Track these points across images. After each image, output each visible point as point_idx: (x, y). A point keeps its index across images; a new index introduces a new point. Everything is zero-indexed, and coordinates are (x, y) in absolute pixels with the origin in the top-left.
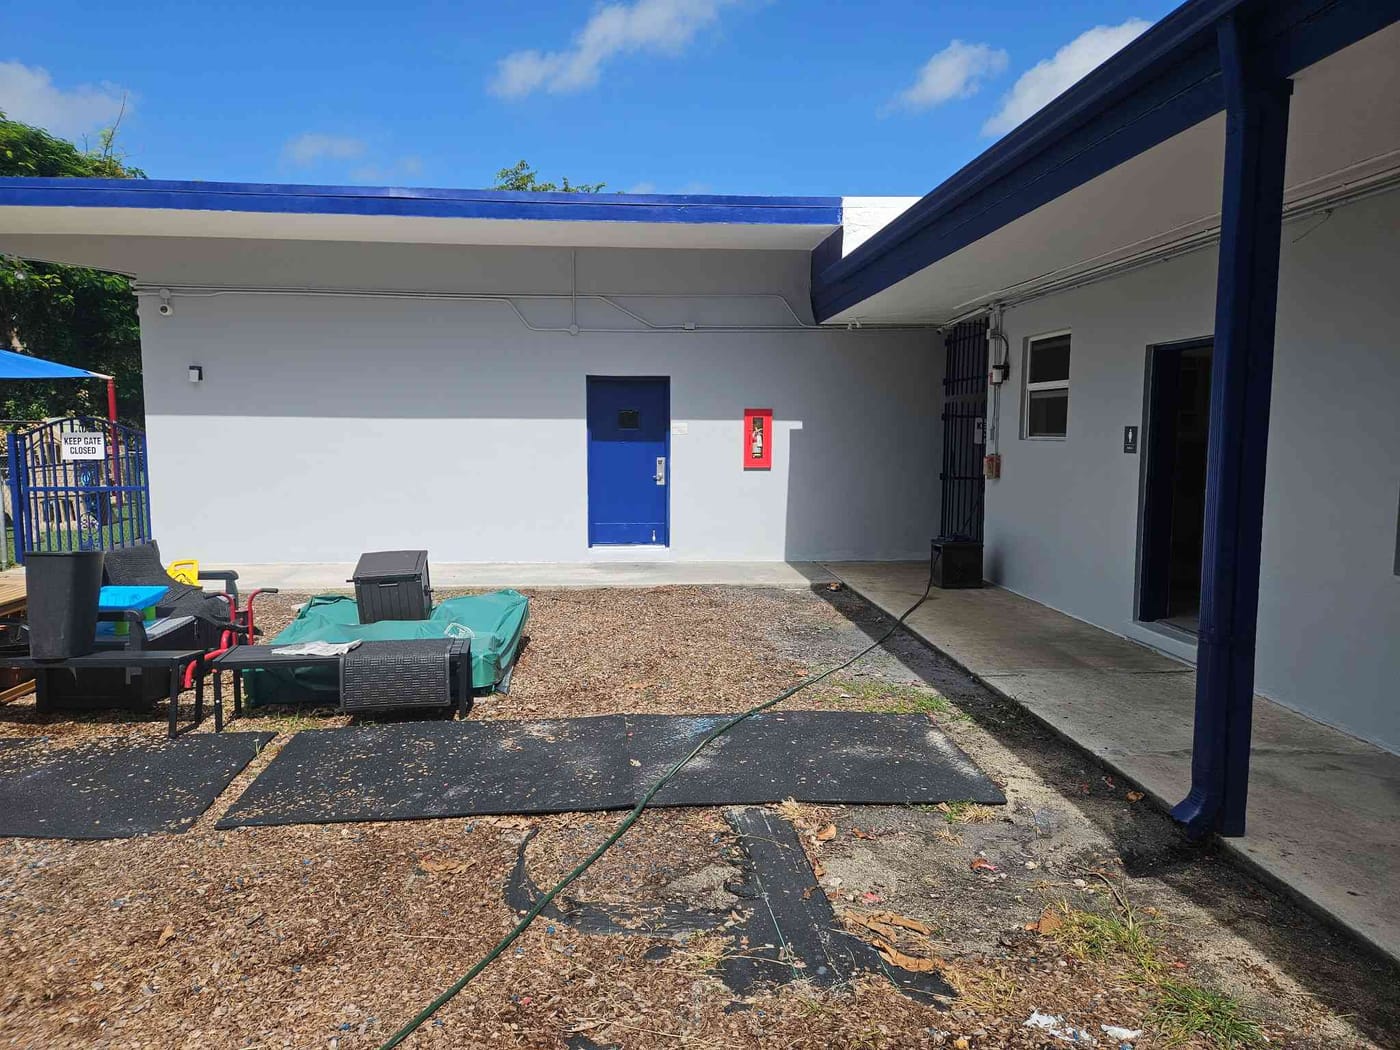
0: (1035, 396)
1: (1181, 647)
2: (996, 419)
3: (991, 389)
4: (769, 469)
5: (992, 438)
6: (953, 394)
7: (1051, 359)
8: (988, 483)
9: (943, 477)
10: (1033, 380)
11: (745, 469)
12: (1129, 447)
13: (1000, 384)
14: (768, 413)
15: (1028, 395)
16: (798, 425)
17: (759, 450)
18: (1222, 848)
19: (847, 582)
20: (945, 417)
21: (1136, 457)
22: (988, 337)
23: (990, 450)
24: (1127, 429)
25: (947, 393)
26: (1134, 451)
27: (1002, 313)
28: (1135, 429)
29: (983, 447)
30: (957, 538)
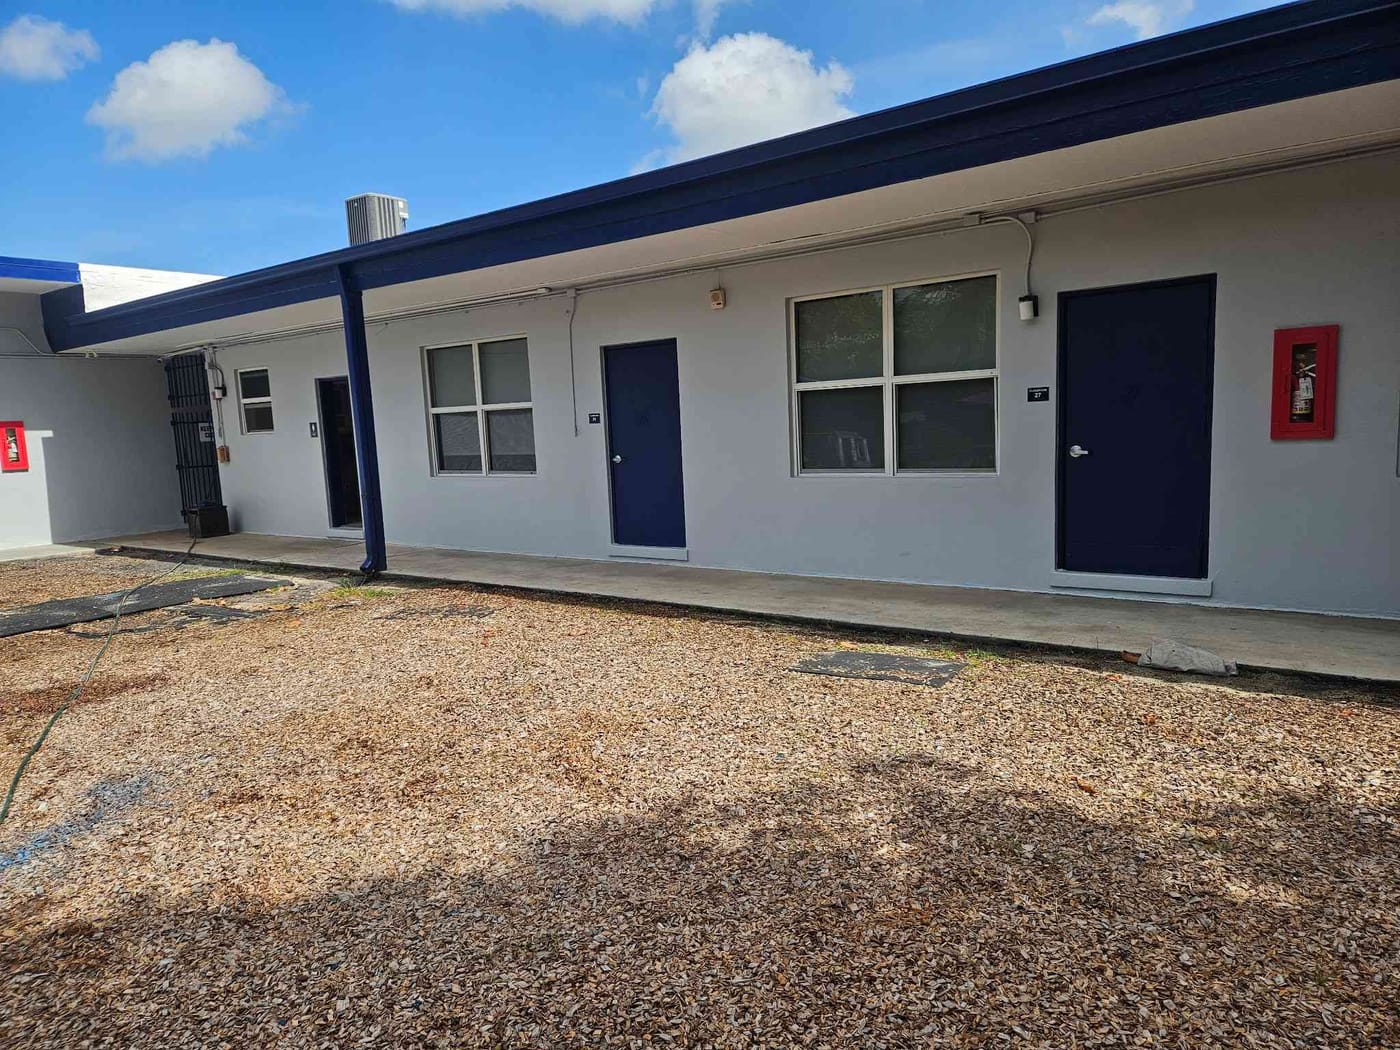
0: (247, 407)
1: (357, 533)
2: (221, 422)
3: (213, 403)
4: (27, 470)
5: (220, 435)
6: (178, 406)
7: (255, 383)
8: (221, 466)
9: (179, 467)
10: (245, 397)
11: (4, 472)
12: (314, 434)
13: (220, 399)
14: (20, 425)
15: (242, 406)
16: (49, 434)
17: (14, 456)
18: (380, 575)
19: (124, 545)
20: (174, 423)
21: (319, 438)
22: (207, 367)
23: (219, 443)
24: (311, 424)
25: (172, 406)
26: (317, 436)
27: (214, 353)
28: (315, 424)
29: (213, 444)
30: (207, 504)
